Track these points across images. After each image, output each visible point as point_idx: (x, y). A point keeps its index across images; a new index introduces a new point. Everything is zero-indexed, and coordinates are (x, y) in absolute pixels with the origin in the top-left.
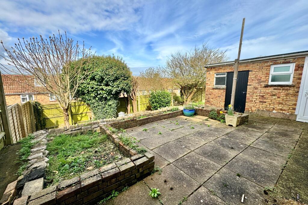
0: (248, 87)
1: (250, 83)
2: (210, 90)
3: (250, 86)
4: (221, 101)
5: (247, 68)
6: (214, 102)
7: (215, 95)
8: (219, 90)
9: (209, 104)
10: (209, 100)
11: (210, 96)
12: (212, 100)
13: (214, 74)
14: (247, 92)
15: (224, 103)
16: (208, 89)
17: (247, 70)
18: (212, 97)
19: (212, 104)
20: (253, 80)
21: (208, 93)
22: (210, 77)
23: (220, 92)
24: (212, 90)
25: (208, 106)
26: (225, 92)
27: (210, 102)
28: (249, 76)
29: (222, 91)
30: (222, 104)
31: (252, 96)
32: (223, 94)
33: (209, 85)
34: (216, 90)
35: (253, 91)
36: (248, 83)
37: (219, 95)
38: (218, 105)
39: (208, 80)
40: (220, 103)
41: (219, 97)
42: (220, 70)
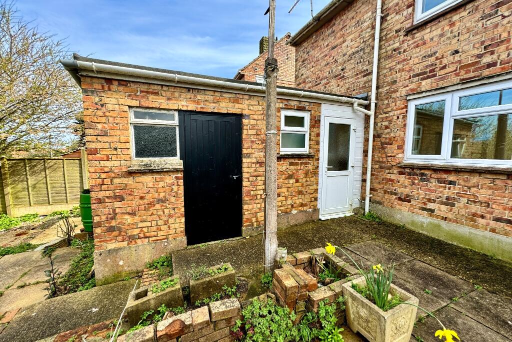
0: (244, 160)
1: (249, 151)
2: (116, 181)
3: (249, 157)
4: (170, 216)
5: (237, 105)
6: (141, 225)
7: (142, 198)
8: (158, 176)
9: (120, 238)
10: (113, 223)
11: (117, 204)
12: (129, 219)
13: (126, 108)
14: (245, 175)
15: (183, 220)
16: (103, 176)
17: (238, 111)
18: (129, 210)
19: (132, 239)
21: (108, 194)
22: (104, 120)
23: (161, 184)
24: (125, 180)
25: (116, 250)
26: (181, 182)
27: (120, 230)
28: (245, 132)
29: (170, 179)
30: (177, 226)
31: (254, 184)
32: (175, 188)
33: (108, 159)
34: (148, 178)
35: (255, 171)
36: (244, 151)
37: (162, 195)
38: (160, 233)
39: (97, 132)
40: (166, 222)
41: (161, 201)
42: (151, 97)
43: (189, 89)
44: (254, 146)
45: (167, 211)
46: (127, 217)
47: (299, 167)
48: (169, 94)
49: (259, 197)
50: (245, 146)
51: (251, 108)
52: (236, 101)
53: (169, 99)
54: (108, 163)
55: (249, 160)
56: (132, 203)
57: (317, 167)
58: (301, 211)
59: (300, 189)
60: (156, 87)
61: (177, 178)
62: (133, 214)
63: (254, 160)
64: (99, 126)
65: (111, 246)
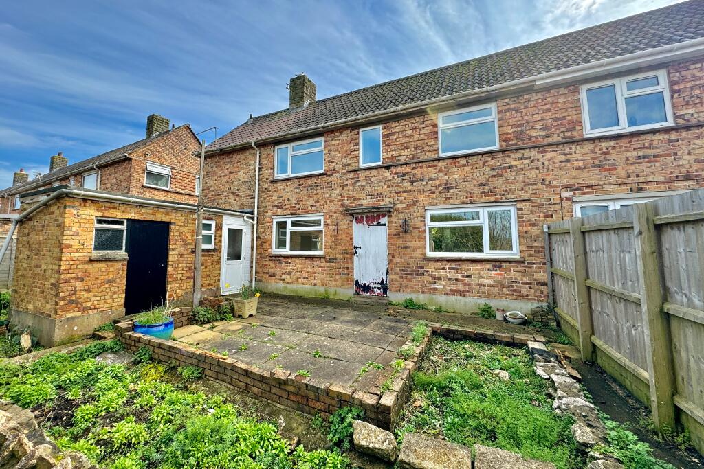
0: (170, 253)
1: (174, 246)
2: (80, 267)
3: (173, 251)
4: (115, 293)
5: (168, 216)
6: (93, 299)
7: (97, 279)
8: (109, 263)
9: (76, 309)
10: (73, 298)
11: (78, 284)
12: (85, 295)
13: (94, 217)
14: (170, 263)
15: (124, 295)
16: (71, 263)
17: (168, 220)
18: (86, 288)
19: (85, 310)
20: (177, 240)
21: (73, 276)
22: (78, 225)
23: (112, 269)
24: (86, 266)
25: (73, 318)
26: (125, 268)
27: (78, 303)
28: (172, 234)
29: (118, 265)
30: (119, 300)
31: (176, 270)
32: (121, 272)
33: (77, 251)
34: (103, 266)
35: (178, 260)
36: (171, 247)
37: (111, 277)
38: (107, 305)
39: (72, 233)
40: (112, 297)
41: (110, 281)
42: (111, 211)
43: (137, 206)
44: (178, 243)
45: (113, 289)
46: (84, 293)
47: (207, 258)
48: (123, 209)
49: (179, 279)
50: (172, 243)
51: (177, 218)
52: (167, 214)
53: (123, 212)
54: (77, 255)
55: (174, 253)
56: (89, 283)
57: (220, 258)
58: (208, 289)
59: (208, 273)
60: (115, 204)
61: (123, 265)
62: (88, 291)
63: (177, 253)
64: (74, 229)
65: (69, 315)
